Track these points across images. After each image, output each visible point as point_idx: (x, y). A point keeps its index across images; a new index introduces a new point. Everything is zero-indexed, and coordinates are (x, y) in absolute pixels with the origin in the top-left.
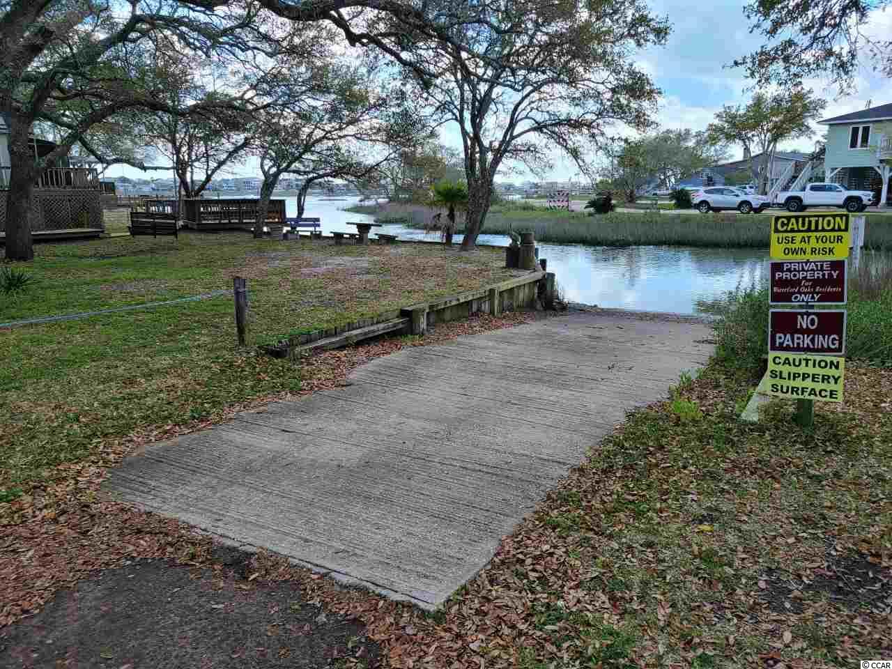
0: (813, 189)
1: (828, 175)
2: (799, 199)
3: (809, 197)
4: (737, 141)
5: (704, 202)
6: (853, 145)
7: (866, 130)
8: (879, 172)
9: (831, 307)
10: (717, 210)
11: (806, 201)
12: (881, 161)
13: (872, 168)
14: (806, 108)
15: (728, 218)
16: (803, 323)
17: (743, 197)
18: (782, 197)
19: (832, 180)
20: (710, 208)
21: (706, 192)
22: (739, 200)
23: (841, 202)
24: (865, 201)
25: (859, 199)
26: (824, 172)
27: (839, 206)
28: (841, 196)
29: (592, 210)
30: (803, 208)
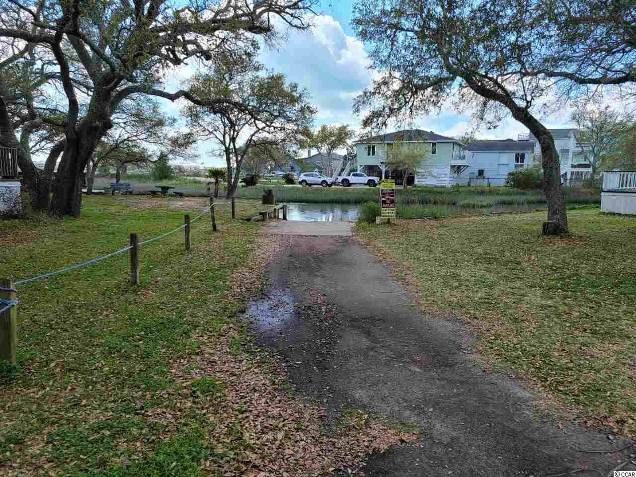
0: (354, 175)
1: (359, 168)
2: (347, 180)
3: (352, 179)
4: (314, 149)
5: (304, 181)
6: (369, 154)
7: (374, 147)
8: (381, 168)
9: (392, 198)
10: (310, 185)
11: (351, 182)
12: (382, 163)
13: (377, 166)
14: (346, 134)
15: (317, 189)
16: (388, 201)
17: (323, 179)
18: (340, 179)
19: (360, 171)
20: (307, 184)
21: (305, 175)
22: (320, 180)
23: (366, 182)
24: (376, 182)
25: (373, 181)
26: (356, 167)
27: (365, 184)
28: (365, 179)
29: (244, 184)
30: (350, 185)
